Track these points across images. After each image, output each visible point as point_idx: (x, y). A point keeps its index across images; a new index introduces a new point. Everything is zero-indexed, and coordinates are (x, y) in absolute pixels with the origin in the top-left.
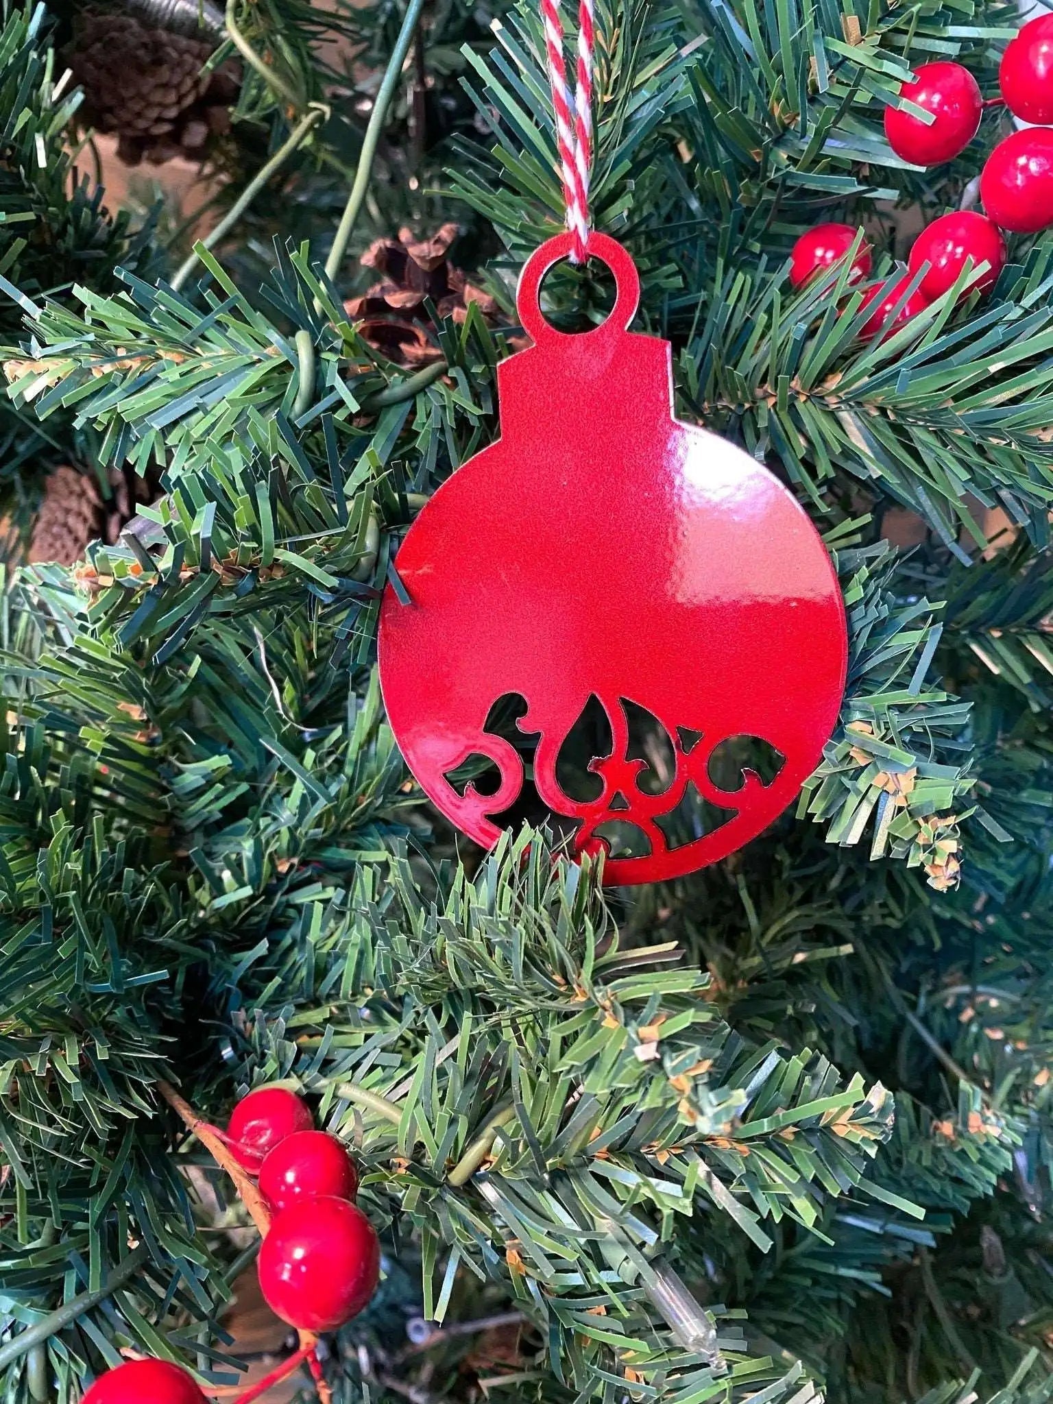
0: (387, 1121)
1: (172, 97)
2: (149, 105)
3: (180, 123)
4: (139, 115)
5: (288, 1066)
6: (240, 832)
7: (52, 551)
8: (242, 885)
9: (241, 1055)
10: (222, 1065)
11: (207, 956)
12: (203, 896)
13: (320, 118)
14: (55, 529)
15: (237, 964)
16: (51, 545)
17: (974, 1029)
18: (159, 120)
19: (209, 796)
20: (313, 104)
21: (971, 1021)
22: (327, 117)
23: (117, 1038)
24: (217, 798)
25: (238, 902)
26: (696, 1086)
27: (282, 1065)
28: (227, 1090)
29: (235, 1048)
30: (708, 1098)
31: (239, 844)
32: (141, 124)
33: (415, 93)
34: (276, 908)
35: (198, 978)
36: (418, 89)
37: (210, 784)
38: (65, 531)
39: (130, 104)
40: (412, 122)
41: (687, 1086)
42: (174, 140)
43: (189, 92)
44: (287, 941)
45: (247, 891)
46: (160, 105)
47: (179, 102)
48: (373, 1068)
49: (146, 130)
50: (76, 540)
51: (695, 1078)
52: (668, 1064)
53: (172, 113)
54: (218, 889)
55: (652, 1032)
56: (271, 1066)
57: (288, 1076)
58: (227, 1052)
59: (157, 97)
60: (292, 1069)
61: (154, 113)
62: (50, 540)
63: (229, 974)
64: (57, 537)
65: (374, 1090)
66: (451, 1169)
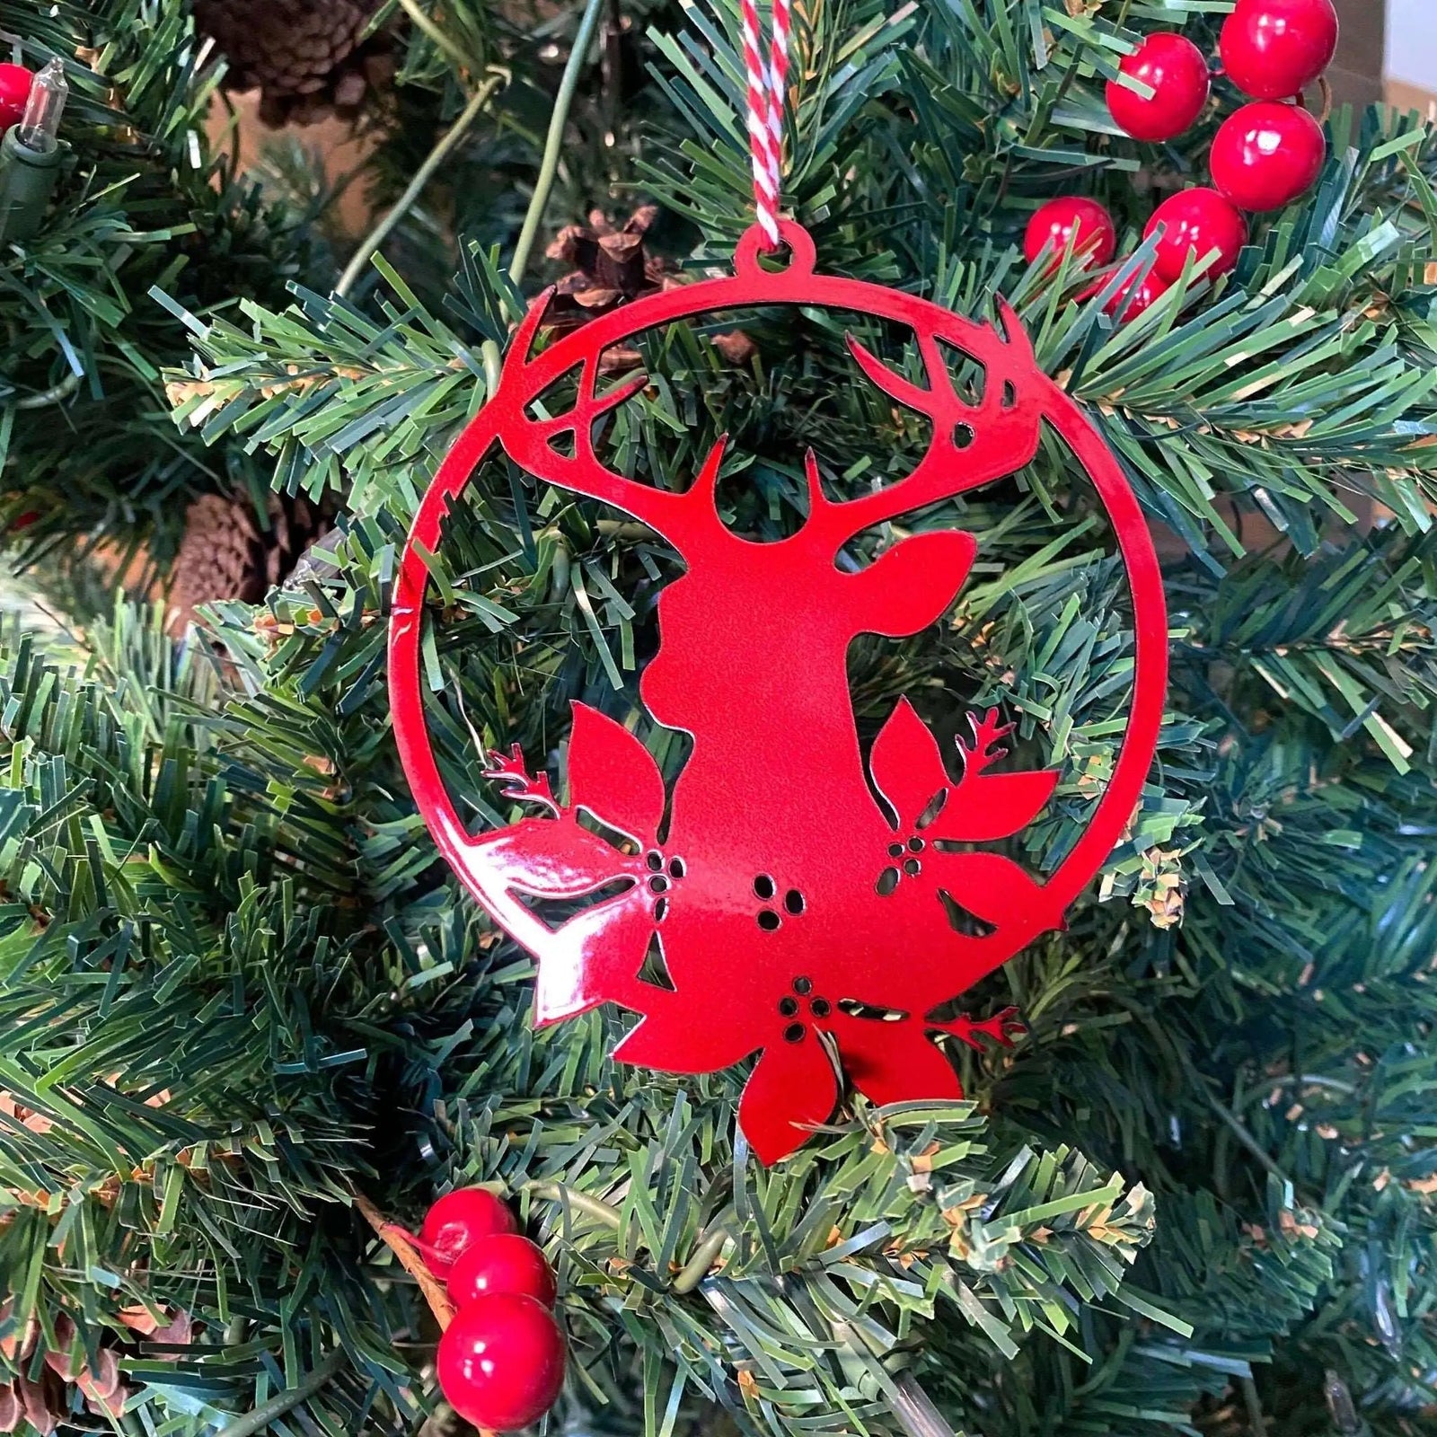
0: (605, 1226)
1: (324, 49)
2: (297, 59)
3: (333, 79)
4: (286, 72)
5: (493, 1166)
6: (436, 902)
7: (200, 594)
8: (439, 960)
9: (441, 1153)
10: (420, 1164)
11: (405, 1043)
12: (396, 974)
13: (500, 85)
14: (203, 568)
15: (435, 1051)
16: (199, 587)
17: (1303, 1128)
18: (309, 76)
19: (404, 860)
20: (491, 68)
21: (1299, 1119)
22: (508, 82)
24: (413, 863)
25: (437, 981)
27: (486, 1165)
28: (425, 1196)
29: (435, 1145)
31: (437, 915)
32: (289, 81)
33: (610, 38)
34: (479, 992)
35: (391, 1066)
36: (612, 33)
37: (404, 848)
38: (214, 570)
39: (274, 60)
40: (606, 68)
42: (326, 97)
43: (342, 44)
44: (496, 1028)
45: (447, 967)
46: (310, 59)
47: (333, 51)
48: (589, 1165)
49: (294, 88)
50: (229, 580)
52: (941, 1196)
53: (324, 68)
54: (413, 966)
56: (473, 1167)
57: (492, 1177)
58: (427, 1150)
59: (305, 50)
60: (498, 1169)
61: (302, 69)
62: (197, 580)
63: (426, 1064)
64: (203, 578)
65: (591, 1192)
66: (677, 1275)
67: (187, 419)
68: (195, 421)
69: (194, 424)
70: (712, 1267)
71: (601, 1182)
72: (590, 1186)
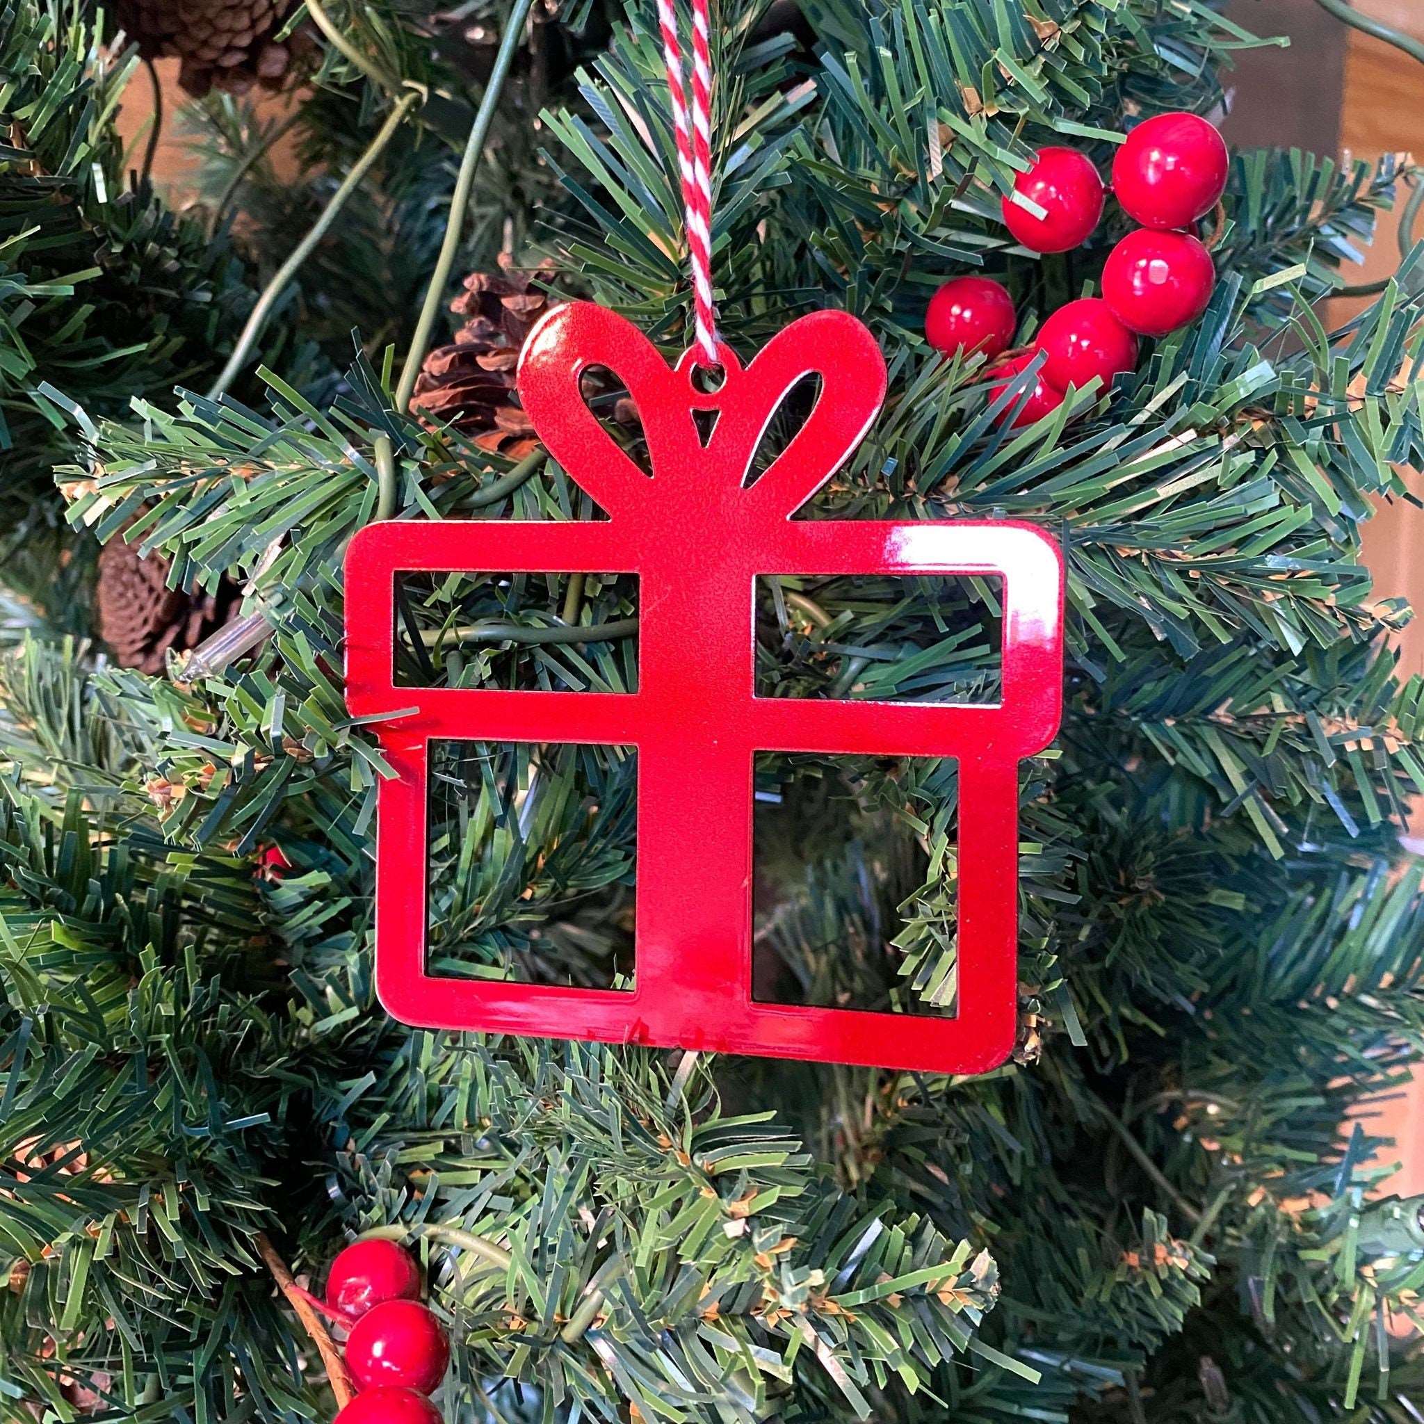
0: (500, 1270)
1: (245, 21)
2: (217, 31)
3: (256, 50)
4: (205, 43)
5: (396, 1212)
6: (342, 947)
7: (123, 602)
8: (349, 1004)
9: (350, 1193)
10: (328, 1202)
11: (309, 1083)
12: (305, 1014)
13: (417, 102)
14: (125, 577)
15: (345, 1092)
16: (122, 595)
17: (1187, 1138)
18: (229, 49)
19: (308, 911)
20: (408, 83)
21: (1185, 1130)
22: (425, 99)
23: (216, 1181)
24: (317, 912)
25: (345, 1023)
26: (780, 1263)
27: (388, 1210)
28: (335, 1230)
29: (342, 1185)
30: (788, 1276)
31: (343, 957)
32: (208, 54)
33: (535, 26)
34: (386, 1027)
35: (302, 1106)
36: (538, 20)
37: (308, 901)
38: (137, 579)
39: (194, 31)
41: (770, 1263)
42: (248, 70)
43: (263, 15)
44: (399, 1063)
45: (354, 1012)
46: (230, 30)
47: (254, 23)
48: (486, 1211)
49: (214, 61)
50: (151, 590)
51: (778, 1256)
52: (756, 1240)
53: (245, 41)
54: (323, 1012)
55: (744, 1208)
56: (376, 1213)
57: (395, 1222)
58: (334, 1191)
59: (226, 22)
60: (401, 1214)
61: (223, 42)
62: (120, 589)
63: (336, 1103)
64: (126, 586)
65: (487, 1237)
66: (564, 1325)
67: (80, 519)
68: (89, 520)
69: (88, 523)
70: (596, 1319)
71: (497, 1227)
72: (487, 1231)
